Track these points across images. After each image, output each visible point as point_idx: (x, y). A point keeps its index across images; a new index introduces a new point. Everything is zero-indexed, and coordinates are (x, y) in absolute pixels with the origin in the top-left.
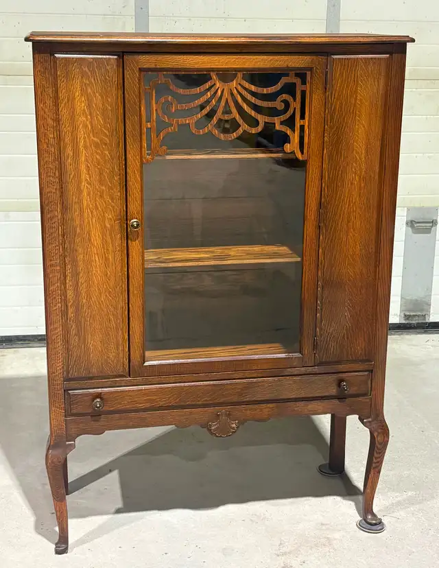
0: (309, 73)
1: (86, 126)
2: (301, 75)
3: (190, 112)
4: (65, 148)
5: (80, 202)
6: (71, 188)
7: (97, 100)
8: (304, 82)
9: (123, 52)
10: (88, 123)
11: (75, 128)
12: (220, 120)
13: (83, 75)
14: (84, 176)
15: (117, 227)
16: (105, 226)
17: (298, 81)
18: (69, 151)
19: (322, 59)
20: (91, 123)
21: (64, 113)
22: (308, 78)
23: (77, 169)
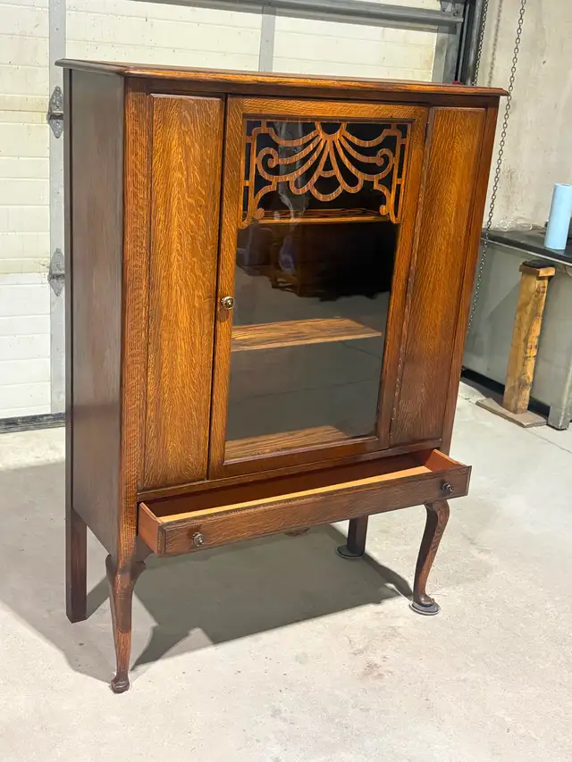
0: (409, 126)
1: (180, 184)
2: (402, 127)
3: (291, 168)
4: (156, 210)
5: (168, 276)
6: (160, 261)
7: (196, 151)
8: (404, 136)
9: (226, 94)
10: (183, 179)
11: (168, 187)
12: (320, 178)
13: (182, 121)
14: (176, 245)
15: (207, 307)
16: (194, 306)
17: (398, 134)
18: (161, 216)
19: (423, 110)
20: (187, 180)
21: (158, 167)
22: (409, 131)
23: (168, 237)
